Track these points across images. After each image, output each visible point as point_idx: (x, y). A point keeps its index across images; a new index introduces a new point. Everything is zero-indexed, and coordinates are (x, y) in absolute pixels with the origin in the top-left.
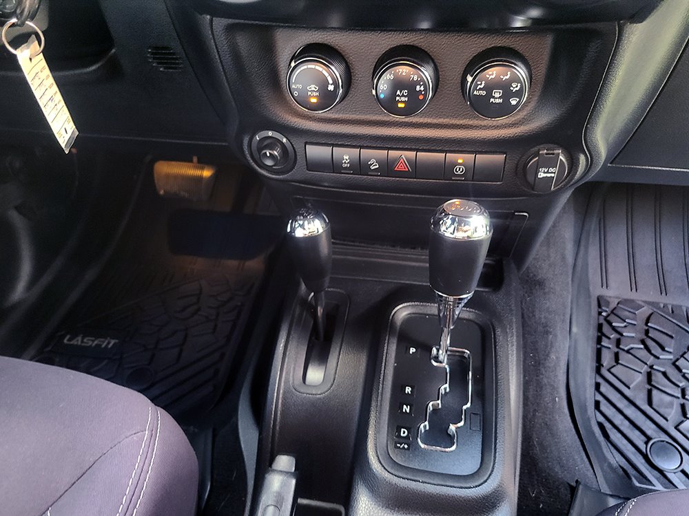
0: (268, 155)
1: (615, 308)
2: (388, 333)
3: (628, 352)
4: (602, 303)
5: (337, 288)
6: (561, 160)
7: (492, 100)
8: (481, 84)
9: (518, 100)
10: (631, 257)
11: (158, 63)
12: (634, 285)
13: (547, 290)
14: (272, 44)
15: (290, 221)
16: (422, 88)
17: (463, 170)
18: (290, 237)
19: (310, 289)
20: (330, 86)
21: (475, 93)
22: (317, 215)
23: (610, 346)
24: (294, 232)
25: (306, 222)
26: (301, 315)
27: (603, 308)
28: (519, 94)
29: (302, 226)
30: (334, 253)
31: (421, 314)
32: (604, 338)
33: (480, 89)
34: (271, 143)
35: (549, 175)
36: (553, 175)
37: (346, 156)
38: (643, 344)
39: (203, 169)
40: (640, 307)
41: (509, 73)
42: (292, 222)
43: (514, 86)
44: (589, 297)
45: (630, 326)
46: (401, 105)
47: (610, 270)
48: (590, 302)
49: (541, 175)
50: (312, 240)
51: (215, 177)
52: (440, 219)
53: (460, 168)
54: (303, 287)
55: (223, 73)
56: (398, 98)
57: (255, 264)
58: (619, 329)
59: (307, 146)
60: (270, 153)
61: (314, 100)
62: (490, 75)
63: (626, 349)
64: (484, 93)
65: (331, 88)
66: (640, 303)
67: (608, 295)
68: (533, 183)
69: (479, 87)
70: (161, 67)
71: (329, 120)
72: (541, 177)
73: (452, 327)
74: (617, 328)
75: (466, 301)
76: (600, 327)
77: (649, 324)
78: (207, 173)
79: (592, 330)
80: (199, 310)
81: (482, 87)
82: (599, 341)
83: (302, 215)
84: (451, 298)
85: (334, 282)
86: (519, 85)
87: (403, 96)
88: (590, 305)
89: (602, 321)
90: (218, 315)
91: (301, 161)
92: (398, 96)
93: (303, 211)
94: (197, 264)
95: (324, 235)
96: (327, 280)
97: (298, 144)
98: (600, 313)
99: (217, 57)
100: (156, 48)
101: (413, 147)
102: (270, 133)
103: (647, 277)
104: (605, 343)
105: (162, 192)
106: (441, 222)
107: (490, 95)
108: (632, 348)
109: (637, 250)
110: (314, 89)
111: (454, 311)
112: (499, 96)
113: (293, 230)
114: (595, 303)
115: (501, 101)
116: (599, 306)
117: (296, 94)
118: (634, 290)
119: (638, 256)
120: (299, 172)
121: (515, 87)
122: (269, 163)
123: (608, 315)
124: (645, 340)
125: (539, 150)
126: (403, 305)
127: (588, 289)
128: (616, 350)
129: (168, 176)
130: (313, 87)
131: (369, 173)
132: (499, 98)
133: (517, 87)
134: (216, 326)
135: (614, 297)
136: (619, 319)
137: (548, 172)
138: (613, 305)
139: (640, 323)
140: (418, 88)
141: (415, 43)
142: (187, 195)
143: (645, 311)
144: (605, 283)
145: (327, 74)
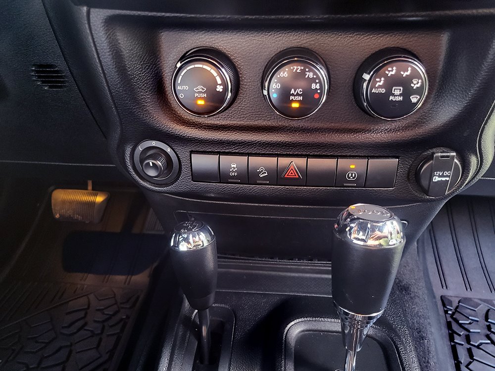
0: (151, 165)
1: (457, 307)
2: (283, 357)
3: (478, 347)
4: (446, 303)
5: (221, 303)
6: (456, 163)
7: (391, 98)
8: (380, 81)
9: (419, 97)
10: (460, 261)
11: (43, 82)
12: (468, 285)
13: (412, 295)
14: (157, 47)
15: (174, 235)
16: (318, 86)
17: (355, 175)
18: (174, 251)
19: (193, 306)
20: (218, 86)
21: (373, 91)
22: (202, 228)
23: (463, 343)
24: (178, 247)
25: (191, 236)
26: (184, 336)
27: (448, 307)
28: (419, 91)
29: (186, 240)
30: (220, 266)
31: (316, 331)
32: (455, 335)
33: (380, 87)
34: (155, 154)
35: (444, 179)
36: (448, 179)
37: (233, 164)
38: (489, 340)
39: (96, 195)
40: (477, 305)
41: (409, 69)
42: (175, 237)
43: (415, 82)
44: (434, 297)
45: (475, 322)
46: (295, 105)
47: (446, 273)
48: (436, 302)
49: (436, 179)
50: (197, 254)
51: (107, 202)
52: (346, 226)
53: (352, 174)
54: (187, 304)
55: (102, 75)
56: (292, 98)
57: (141, 278)
58: (466, 326)
59: (192, 155)
60: (152, 163)
61: (201, 102)
62: (389, 71)
63: (476, 344)
64: (383, 91)
65: (220, 89)
66: (476, 300)
67: (448, 295)
68: (427, 189)
69: (378, 84)
70: (46, 86)
71: (217, 127)
72: (436, 181)
73: (359, 350)
74: (463, 325)
75: (375, 320)
76: (449, 325)
77: (489, 320)
78: (99, 199)
79: (443, 328)
80: (86, 324)
81: (381, 83)
82: (451, 339)
83: (186, 228)
84: (359, 317)
85: (220, 298)
86: (420, 81)
87: (298, 95)
88: (436, 304)
89: (449, 319)
90: (103, 328)
91: (185, 171)
92: (293, 95)
93: (187, 224)
94: (88, 280)
95: (210, 249)
96: (212, 297)
97: (183, 152)
98: (446, 312)
99: (96, 56)
100: (41, 66)
101: (304, 153)
102: (154, 143)
103: (477, 278)
104: (457, 340)
105: (57, 216)
106: (347, 230)
107: (389, 93)
108: (481, 344)
109: (464, 255)
110: (201, 90)
111: (361, 331)
112: (399, 93)
113: (177, 244)
114: (440, 303)
115: (401, 98)
116: (444, 305)
117: (181, 96)
118: (469, 290)
119: (465, 260)
120: (184, 183)
121: (416, 84)
122: (152, 173)
123: (454, 314)
124: (490, 335)
125: (433, 153)
126: (295, 321)
127: (432, 290)
128: (469, 346)
129: (64, 202)
130: (200, 88)
131: (258, 182)
132: (399, 96)
133: (418, 83)
134: (100, 341)
135: (454, 297)
136: (465, 317)
137: (443, 176)
138: (455, 304)
139: (480, 318)
140: (314, 86)
141: (306, 45)
142: (80, 218)
143: (482, 308)
144: (444, 284)
145: (215, 74)
